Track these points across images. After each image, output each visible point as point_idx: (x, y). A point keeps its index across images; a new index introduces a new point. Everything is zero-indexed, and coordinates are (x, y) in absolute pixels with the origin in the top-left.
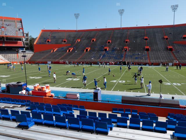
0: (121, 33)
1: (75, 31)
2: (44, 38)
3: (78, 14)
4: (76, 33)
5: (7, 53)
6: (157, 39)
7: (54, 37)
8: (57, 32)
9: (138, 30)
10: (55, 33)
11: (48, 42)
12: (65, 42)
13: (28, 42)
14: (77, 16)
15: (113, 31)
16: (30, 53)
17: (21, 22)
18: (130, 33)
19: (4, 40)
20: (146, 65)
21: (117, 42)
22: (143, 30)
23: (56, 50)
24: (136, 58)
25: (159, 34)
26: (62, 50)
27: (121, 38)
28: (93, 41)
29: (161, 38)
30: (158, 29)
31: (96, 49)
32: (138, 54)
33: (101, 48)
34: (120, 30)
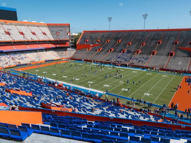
0: (143, 35)
1: (108, 31)
2: (84, 39)
3: (111, 18)
4: (109, 33)
5: (60, 51)
6: (168, 43)
7: (91, 38)
10: (93, 33)
11: (86, 42)
12: (98, 42)
13: (73, 42)
14: (110, 19)
16: (74, 50)
17: (69, 27)
19: (58, 42)
22: (161, 33)
23: (90, 49)
24: (140, 61)
25: (173, 38)
26: (94, 50)
27: (140, 40)
28: (118, 42)
29: (172, 42)
30: (176, 32)
31: (118, 50)
32: (144, 58)
33: (121, 49)
34: (144, 32)
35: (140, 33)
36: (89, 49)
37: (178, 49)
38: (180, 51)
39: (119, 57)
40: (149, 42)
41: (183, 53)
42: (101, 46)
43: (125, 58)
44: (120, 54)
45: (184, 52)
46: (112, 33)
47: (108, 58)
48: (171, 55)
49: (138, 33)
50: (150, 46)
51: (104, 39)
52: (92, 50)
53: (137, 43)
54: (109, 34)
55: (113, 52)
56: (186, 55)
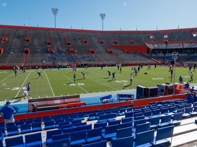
0: (57, 34)
6: (95, 43)
9: (73, 32)
15: (47, 31)
18: (67, 35)
20: (105, 66)
21: (58, 44)
25: (94, 38)
27: (60, 39)
29: (98, 42)
30: (91, 33)
31: (38, 50)
32: (88, 56)
33: (43, 50)
34: (55, 31)
37: (109, 47)
40: (73, 41)
41: (118, 51)
45: (117, 49)
55: (33, 53)
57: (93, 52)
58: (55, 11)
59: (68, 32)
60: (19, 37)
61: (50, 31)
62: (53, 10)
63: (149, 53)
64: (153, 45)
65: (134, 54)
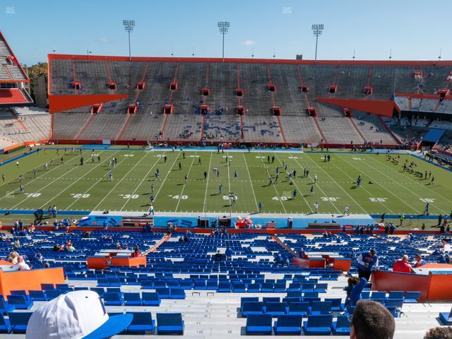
0: (224, 70)
1: (127, 59)
4: (129, 63)
6: (290, 90)
7: (85, 75)
8: (86, 61)
9: (254, 65)
10: (82, 63)
11: (77, 87)
12: (112, 87)
14: (129, 25)
15: (208, 65)
18: (242, 73)
22: (263, 67)
23: (100, 108)
24: (263, 132)
25: (292, 78)
26: (115, 109)
27: (226, 82)
28: (173, 87)
29: (296, 88)
30: (290, 65)
31: (186, 108)
32: (264, 123)
33: (194, 106)
34: (222, 64)
35: (215, 66)
36: (95, 109)
37: (316, 101)
38: (323, 107)
39: (206, 127)
40: (249, 86)
41: (330, 110)
42: (129, 100)
43: (224, 126)
44: (201, 118)
45: (330, 107)
46: (139, 64)
47: (181, 132)
48: (313, 114)
49: (210, 66)
50: (258, 97)
51: (125, 80)
52: (107, 110)
53: (223, 89)
54: (131, 68)
55: (177, 114)
56: (337, 114)
57: (277, 113)
58: (224, 27)
59: (246, 65)
60: (161, 79)
61: (214, 64)
62: (220, 24)
63: (398, 117)
64: (410, 99)
65: (361, 119)
